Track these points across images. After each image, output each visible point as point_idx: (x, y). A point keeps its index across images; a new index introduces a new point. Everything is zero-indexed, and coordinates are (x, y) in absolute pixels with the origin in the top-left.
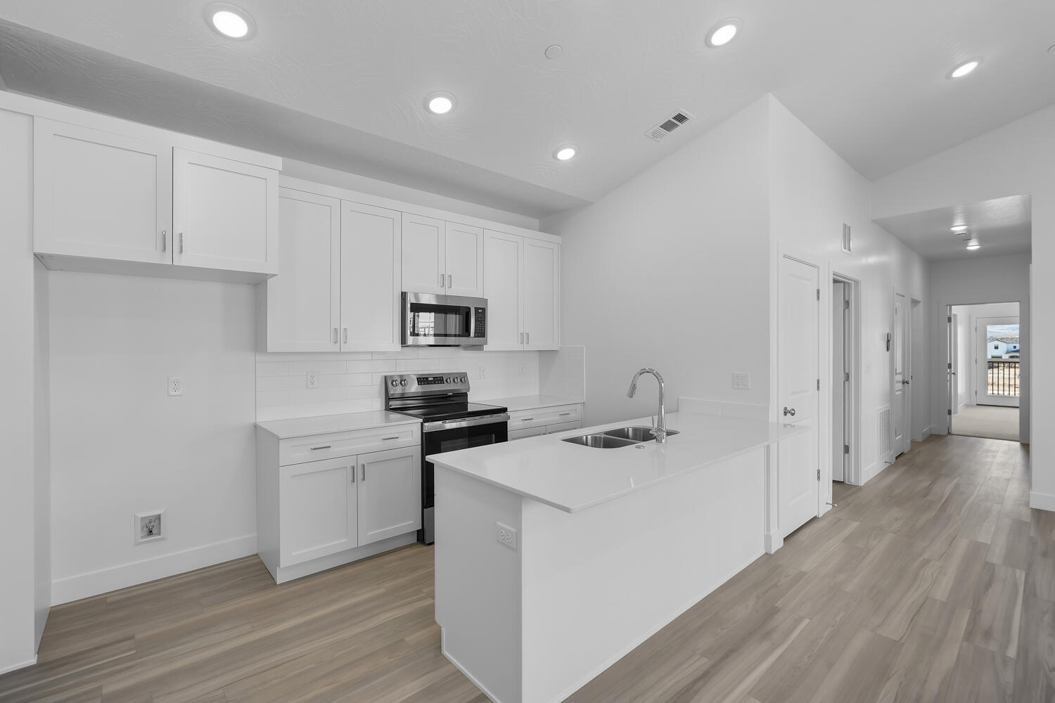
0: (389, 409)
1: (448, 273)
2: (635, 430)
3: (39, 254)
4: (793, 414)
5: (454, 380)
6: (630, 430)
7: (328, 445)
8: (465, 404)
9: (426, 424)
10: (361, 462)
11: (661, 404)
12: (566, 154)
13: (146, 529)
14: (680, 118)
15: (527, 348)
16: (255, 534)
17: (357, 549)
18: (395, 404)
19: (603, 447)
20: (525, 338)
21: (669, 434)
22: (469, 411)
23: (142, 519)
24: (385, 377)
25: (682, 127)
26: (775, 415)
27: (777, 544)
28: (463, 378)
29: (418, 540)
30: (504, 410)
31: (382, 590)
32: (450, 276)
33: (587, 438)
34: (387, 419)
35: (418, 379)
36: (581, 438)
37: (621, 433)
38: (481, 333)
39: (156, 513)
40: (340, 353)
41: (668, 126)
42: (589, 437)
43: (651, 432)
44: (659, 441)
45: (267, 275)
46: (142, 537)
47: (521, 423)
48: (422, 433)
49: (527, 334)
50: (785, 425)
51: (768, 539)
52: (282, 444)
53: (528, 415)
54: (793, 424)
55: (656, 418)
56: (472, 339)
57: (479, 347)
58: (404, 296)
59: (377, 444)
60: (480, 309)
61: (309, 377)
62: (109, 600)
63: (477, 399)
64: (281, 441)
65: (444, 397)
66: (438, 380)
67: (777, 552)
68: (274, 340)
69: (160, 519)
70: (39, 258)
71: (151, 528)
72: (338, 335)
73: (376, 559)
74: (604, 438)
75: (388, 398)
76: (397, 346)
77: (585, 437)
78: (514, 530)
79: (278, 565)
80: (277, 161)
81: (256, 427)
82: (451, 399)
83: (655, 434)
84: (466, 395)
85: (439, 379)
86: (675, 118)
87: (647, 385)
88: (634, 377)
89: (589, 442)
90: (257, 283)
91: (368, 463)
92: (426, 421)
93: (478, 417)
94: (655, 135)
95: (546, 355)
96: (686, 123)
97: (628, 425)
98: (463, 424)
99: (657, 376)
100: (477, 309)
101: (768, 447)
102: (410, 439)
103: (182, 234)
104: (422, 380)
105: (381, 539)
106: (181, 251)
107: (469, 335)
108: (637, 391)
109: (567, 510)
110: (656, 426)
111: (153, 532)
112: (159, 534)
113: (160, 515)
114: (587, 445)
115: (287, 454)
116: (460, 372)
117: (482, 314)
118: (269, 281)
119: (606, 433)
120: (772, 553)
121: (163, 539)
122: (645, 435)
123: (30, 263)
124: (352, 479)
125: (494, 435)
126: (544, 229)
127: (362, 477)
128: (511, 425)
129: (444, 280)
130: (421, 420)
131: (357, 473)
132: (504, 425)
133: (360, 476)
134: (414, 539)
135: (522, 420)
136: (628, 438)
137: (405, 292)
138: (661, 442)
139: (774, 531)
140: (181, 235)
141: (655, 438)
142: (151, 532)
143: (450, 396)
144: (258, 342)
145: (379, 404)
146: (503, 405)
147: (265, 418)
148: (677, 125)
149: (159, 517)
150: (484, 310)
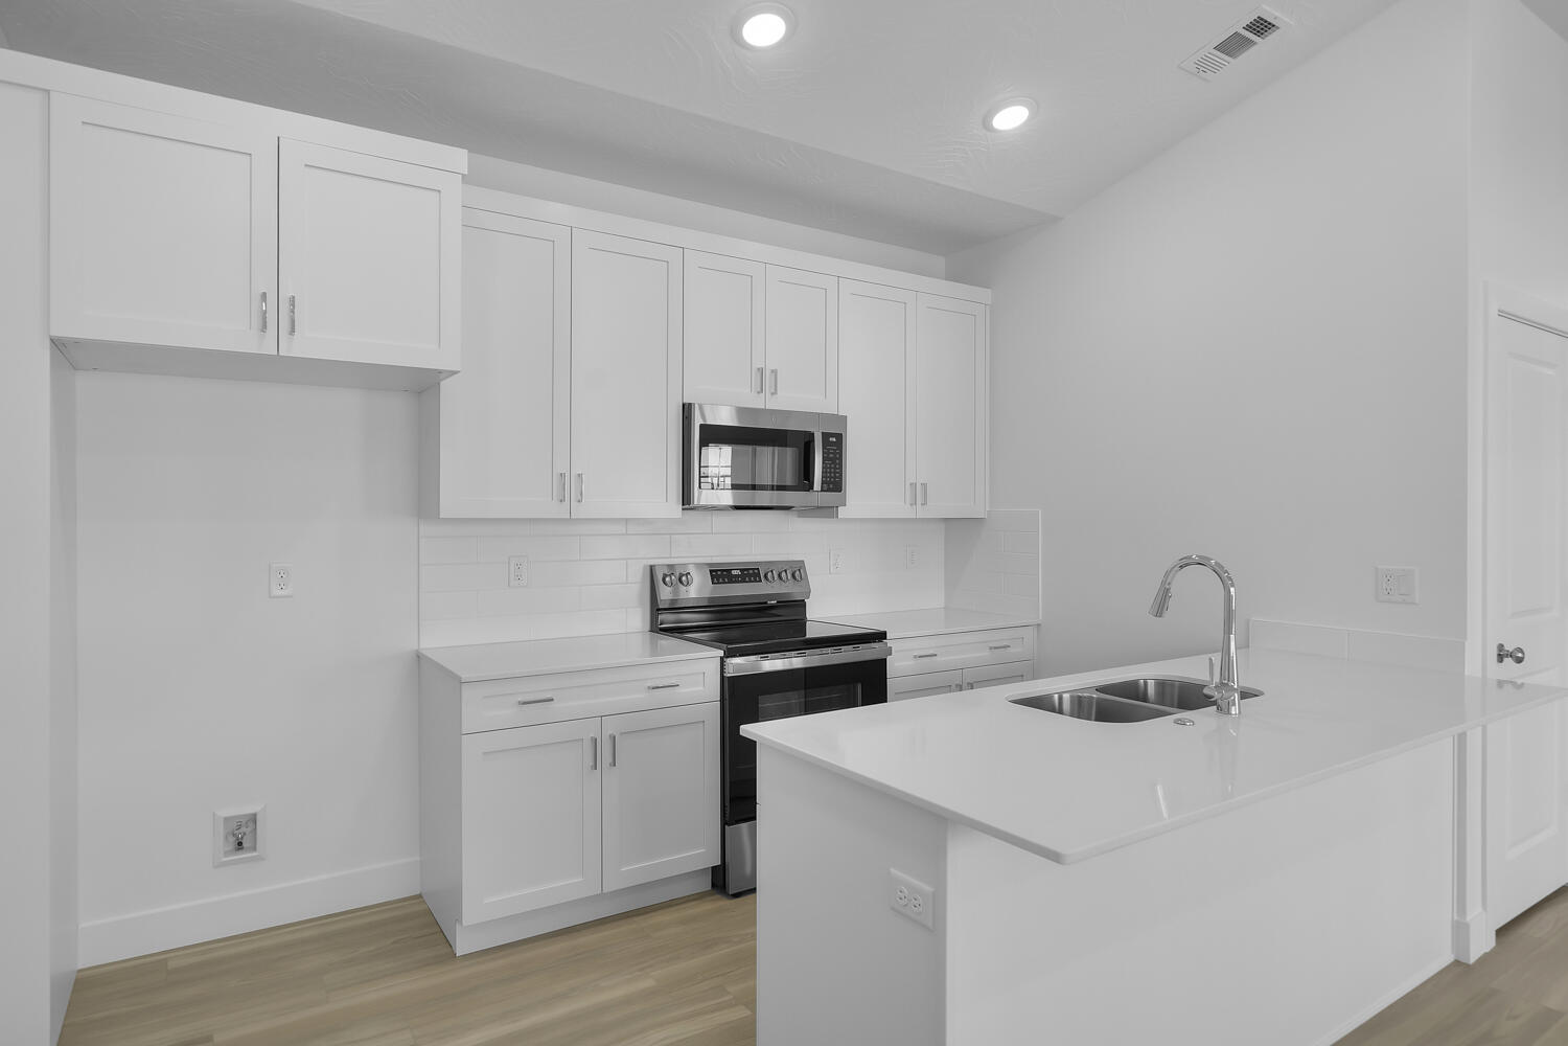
0: (657, 628)
1: (770, 366)
2: (1162, 685)
3: (59, 339)
4: (1519, 660)
5: (779, 576)
6: (1151, 685)
7: (548, 696)
8: (801, 624)
9: (728, 660)
10: (608, 732)
11: (1228, 631)
12: (1011, 118)
13: (232, 839)
14: (1261, 27)
15: (922, 513)
16: (418, 859)
17: (601, 897)
18: (668, 619)
19: (1096, 720)
20: (919, 493)
21: (1245, 695)
22: (807, 636)
23: (226, 820)
24: (652, 568)
25: (1263, 45)
26: (1477, 660)
27: (1481, 943)
28: (796, 571)
29: (713, 885)
30: (880, 636)
31: (647, 983)
32: (774, 372)
33: (1060, 698)
34: (654, 652)
35: (711, 571)
36: (1049, 697)
37: (1132, 690)
38: (834, 483)
39: (248, 810)
40: (570, 521)
41: (1233, 46)
42: (1066, 696)
43: (1206, 691)
44: (1223, 709)
45: (440, 372)
46: (226, 854)
47: (911, 662)
48: (722, 677)
49: (924, 486)
50: (1500, 684)
51: (1460, 930)
52: (467, 693)
53: (926, 646)
54: (1519, 682)
55: (1217, 658)
56: (818, 495)
57: (829, 511)
58: (687, 410)
59: (637, 697)
60: (833, 435)
61: (512, 568)
62: (172, 965)
63: (826, 612)
64: (464, 686)
65: (760, 608)
66: (750, 576)
67: (1485, 959)
68: (453, 498)
69: (255, 822)
70: (58, 345)
71: (241, 837)
72: (566, 486)
73: (635, 919)
74: (1099, 702)
75: (656, 609)
76: (674, 508)
77: (1056, 696)
78: (928, 889)
79: (459, 920)
80: (458, 158)
81: (419, 657)
82: (774, 612)
83: (1216, 695)
84: (802, 604)
85: (750, 574)
86: (1248, 28)
87: (1196, 593)
88: (1167, 574)
89: (1066, 706)
90: (422, 387)
91: (622, 734)
92: (730, 654)
93: (829, 650)
94: (1203, 66)
95: (960, 530)
96: (1272, 38)
97: (1146, 673)
98: (795, 662)
99: (1219, 571)
100: (826, 436)
101: (1462, 739)
102: (701, 688)
103: (294, 297)
104: (720, 574)
105: (643, 882)
106: (292, 331)
107: (810, 487)
108: (1171, 603)
109: (1055, 857)
110: (1217, 679)
111: (244, 845)
112: (254, 849)
113: (255, 815)
114: (1061, 712)
115: (478, 711)
116: (790, 559)
117: (835, 445)
118: (446, 385)
119: (1101, 689)
120: (1472, 960)
121: (260, 859)
122: (1187, 697)
123: (44, 355)
124: (591, 763)
125: (859, 686)
126: (953, 276)
127: (610, 760)
128: (894, 667)
129: (764, 379)
130: (721, 653)
131: (603, 752)
132: (880, 666)
133: (608, 758)
134: (705, 884)
135: (915, 657)
136: (1145, 699)
137: (690, 404)
138: (1229, 713)
139: (1474, 912)
140: (292, 300)
141: (1214, 703)
142: (240, 844)
143: (772, 607)
144: (423, 500)
145: (639, 619)
146: (879, 627)
147: (436, 641)
148: (1251, 43)
149: (253, 818)
150: (839, 437)
